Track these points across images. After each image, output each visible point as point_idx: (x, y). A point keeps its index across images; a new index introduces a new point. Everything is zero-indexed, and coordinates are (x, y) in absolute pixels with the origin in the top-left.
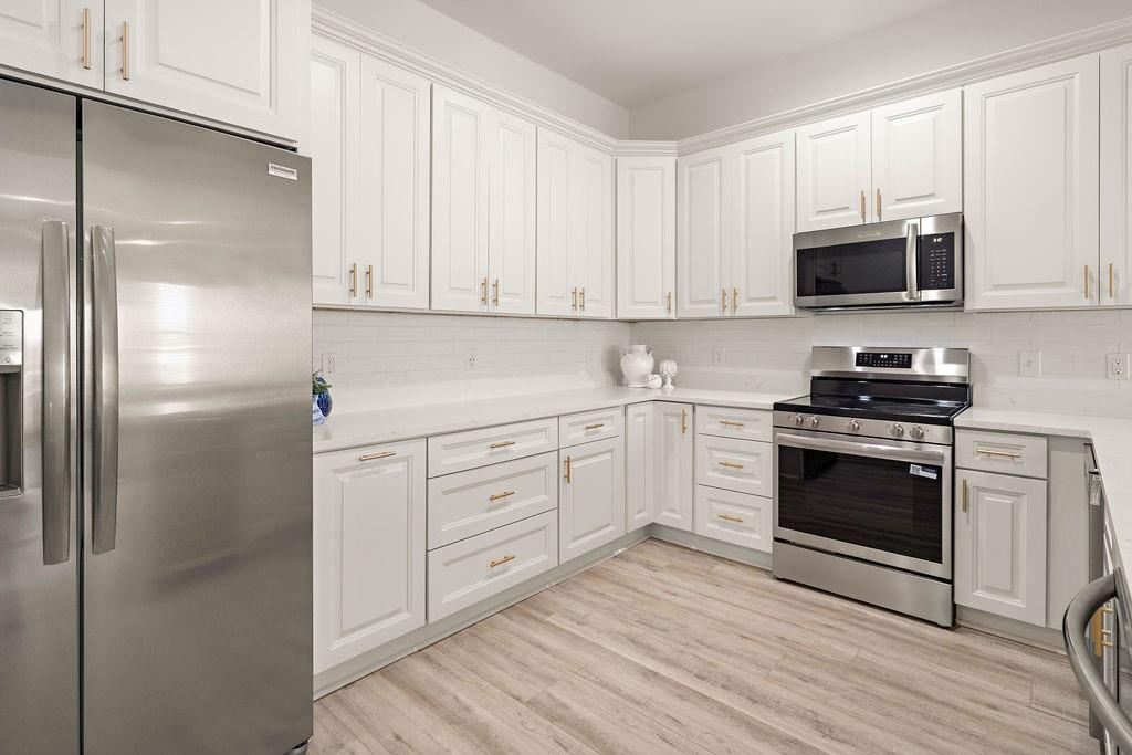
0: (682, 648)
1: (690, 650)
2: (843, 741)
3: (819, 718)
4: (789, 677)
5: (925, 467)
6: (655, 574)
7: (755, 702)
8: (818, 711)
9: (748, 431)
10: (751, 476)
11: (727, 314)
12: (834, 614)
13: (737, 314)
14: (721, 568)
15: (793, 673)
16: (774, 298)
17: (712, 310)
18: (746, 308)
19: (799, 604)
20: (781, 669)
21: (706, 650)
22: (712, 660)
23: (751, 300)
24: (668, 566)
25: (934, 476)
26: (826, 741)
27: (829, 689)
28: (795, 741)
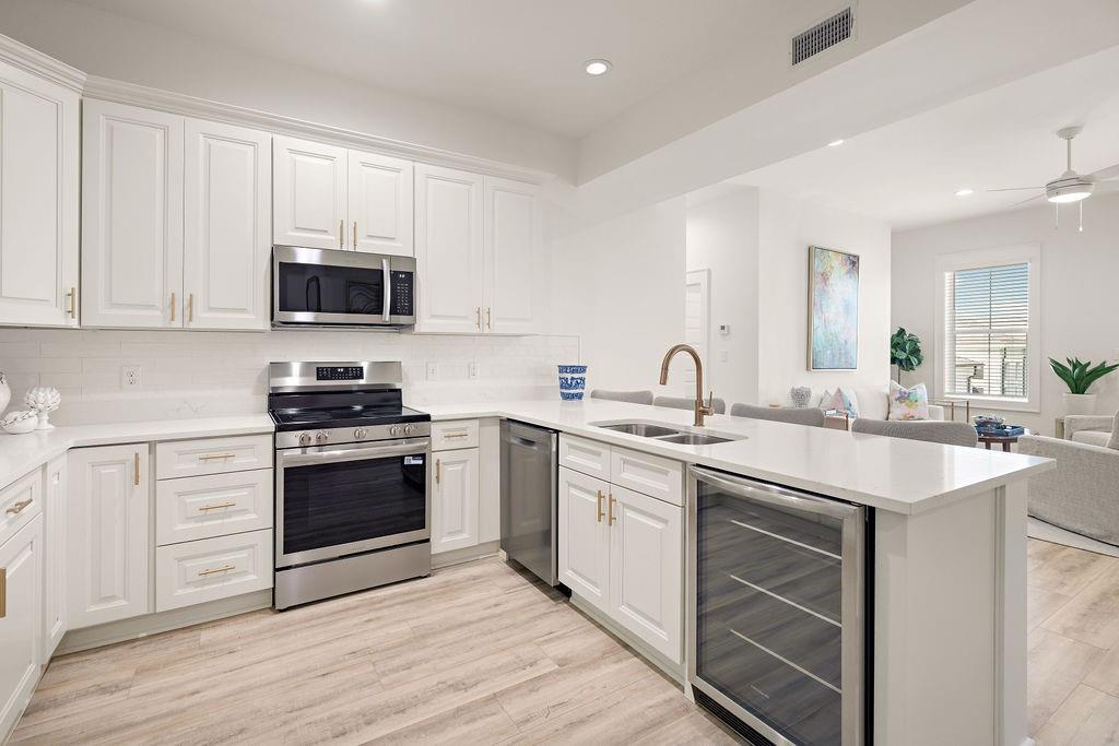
0: (286, 729)
1: (297, 724)
2: (476, 684)
3: (449, 683)
4: (396, 675)
5: (414, 456)
6: (134, 691)
7: (403, 711)
8: (443, 679)
9: (240, 462)
10: (244, 511)
11: (177, 324)
12: (359, 611)
13: (193, 325)
14: (206, 636)
15: (396, 670)
16: (243, 310)
17: (155, 319)
18: (203, 319)
19: (325, 619)
20: (384, 674)
21: (310, 711)
22: (327, 714)
23: (211, 309)
24: (137, 673)
25: (421, 462)
26: (470, 692)
27: (427, 661)
28: (459, 710)
